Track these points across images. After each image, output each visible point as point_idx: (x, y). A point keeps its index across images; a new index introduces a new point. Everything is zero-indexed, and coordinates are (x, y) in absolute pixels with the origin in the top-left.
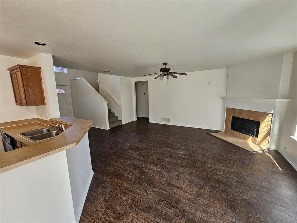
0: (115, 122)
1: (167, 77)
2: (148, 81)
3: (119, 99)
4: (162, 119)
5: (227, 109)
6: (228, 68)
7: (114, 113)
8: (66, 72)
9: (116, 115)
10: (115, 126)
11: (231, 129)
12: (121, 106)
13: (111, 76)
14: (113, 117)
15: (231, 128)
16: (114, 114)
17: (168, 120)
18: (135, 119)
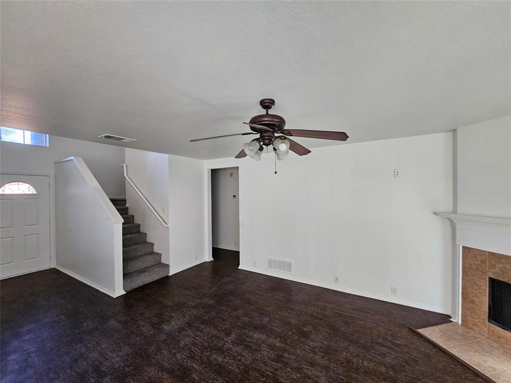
0: (146, 271)
1: (275, 149)
2: (238, 167)
3: (163, 209)
4: (272, 264)
5: (463, 252)
6: (454, 131)
7: (153, 244)
8: (48, 146)
9: (156, 249)
10: (146, 283)
11: (489, 321)
12: (168, 227)
13: (152, 156)
14: (147, 254)
15: (489, 317)
16: (153, 246)
17: (288, 266)
18: (208, 257)
